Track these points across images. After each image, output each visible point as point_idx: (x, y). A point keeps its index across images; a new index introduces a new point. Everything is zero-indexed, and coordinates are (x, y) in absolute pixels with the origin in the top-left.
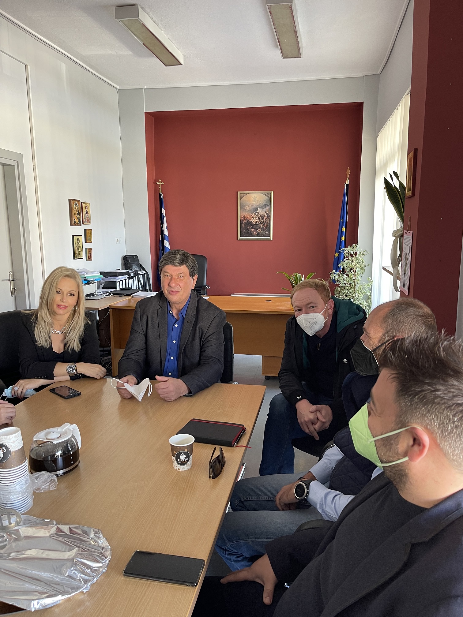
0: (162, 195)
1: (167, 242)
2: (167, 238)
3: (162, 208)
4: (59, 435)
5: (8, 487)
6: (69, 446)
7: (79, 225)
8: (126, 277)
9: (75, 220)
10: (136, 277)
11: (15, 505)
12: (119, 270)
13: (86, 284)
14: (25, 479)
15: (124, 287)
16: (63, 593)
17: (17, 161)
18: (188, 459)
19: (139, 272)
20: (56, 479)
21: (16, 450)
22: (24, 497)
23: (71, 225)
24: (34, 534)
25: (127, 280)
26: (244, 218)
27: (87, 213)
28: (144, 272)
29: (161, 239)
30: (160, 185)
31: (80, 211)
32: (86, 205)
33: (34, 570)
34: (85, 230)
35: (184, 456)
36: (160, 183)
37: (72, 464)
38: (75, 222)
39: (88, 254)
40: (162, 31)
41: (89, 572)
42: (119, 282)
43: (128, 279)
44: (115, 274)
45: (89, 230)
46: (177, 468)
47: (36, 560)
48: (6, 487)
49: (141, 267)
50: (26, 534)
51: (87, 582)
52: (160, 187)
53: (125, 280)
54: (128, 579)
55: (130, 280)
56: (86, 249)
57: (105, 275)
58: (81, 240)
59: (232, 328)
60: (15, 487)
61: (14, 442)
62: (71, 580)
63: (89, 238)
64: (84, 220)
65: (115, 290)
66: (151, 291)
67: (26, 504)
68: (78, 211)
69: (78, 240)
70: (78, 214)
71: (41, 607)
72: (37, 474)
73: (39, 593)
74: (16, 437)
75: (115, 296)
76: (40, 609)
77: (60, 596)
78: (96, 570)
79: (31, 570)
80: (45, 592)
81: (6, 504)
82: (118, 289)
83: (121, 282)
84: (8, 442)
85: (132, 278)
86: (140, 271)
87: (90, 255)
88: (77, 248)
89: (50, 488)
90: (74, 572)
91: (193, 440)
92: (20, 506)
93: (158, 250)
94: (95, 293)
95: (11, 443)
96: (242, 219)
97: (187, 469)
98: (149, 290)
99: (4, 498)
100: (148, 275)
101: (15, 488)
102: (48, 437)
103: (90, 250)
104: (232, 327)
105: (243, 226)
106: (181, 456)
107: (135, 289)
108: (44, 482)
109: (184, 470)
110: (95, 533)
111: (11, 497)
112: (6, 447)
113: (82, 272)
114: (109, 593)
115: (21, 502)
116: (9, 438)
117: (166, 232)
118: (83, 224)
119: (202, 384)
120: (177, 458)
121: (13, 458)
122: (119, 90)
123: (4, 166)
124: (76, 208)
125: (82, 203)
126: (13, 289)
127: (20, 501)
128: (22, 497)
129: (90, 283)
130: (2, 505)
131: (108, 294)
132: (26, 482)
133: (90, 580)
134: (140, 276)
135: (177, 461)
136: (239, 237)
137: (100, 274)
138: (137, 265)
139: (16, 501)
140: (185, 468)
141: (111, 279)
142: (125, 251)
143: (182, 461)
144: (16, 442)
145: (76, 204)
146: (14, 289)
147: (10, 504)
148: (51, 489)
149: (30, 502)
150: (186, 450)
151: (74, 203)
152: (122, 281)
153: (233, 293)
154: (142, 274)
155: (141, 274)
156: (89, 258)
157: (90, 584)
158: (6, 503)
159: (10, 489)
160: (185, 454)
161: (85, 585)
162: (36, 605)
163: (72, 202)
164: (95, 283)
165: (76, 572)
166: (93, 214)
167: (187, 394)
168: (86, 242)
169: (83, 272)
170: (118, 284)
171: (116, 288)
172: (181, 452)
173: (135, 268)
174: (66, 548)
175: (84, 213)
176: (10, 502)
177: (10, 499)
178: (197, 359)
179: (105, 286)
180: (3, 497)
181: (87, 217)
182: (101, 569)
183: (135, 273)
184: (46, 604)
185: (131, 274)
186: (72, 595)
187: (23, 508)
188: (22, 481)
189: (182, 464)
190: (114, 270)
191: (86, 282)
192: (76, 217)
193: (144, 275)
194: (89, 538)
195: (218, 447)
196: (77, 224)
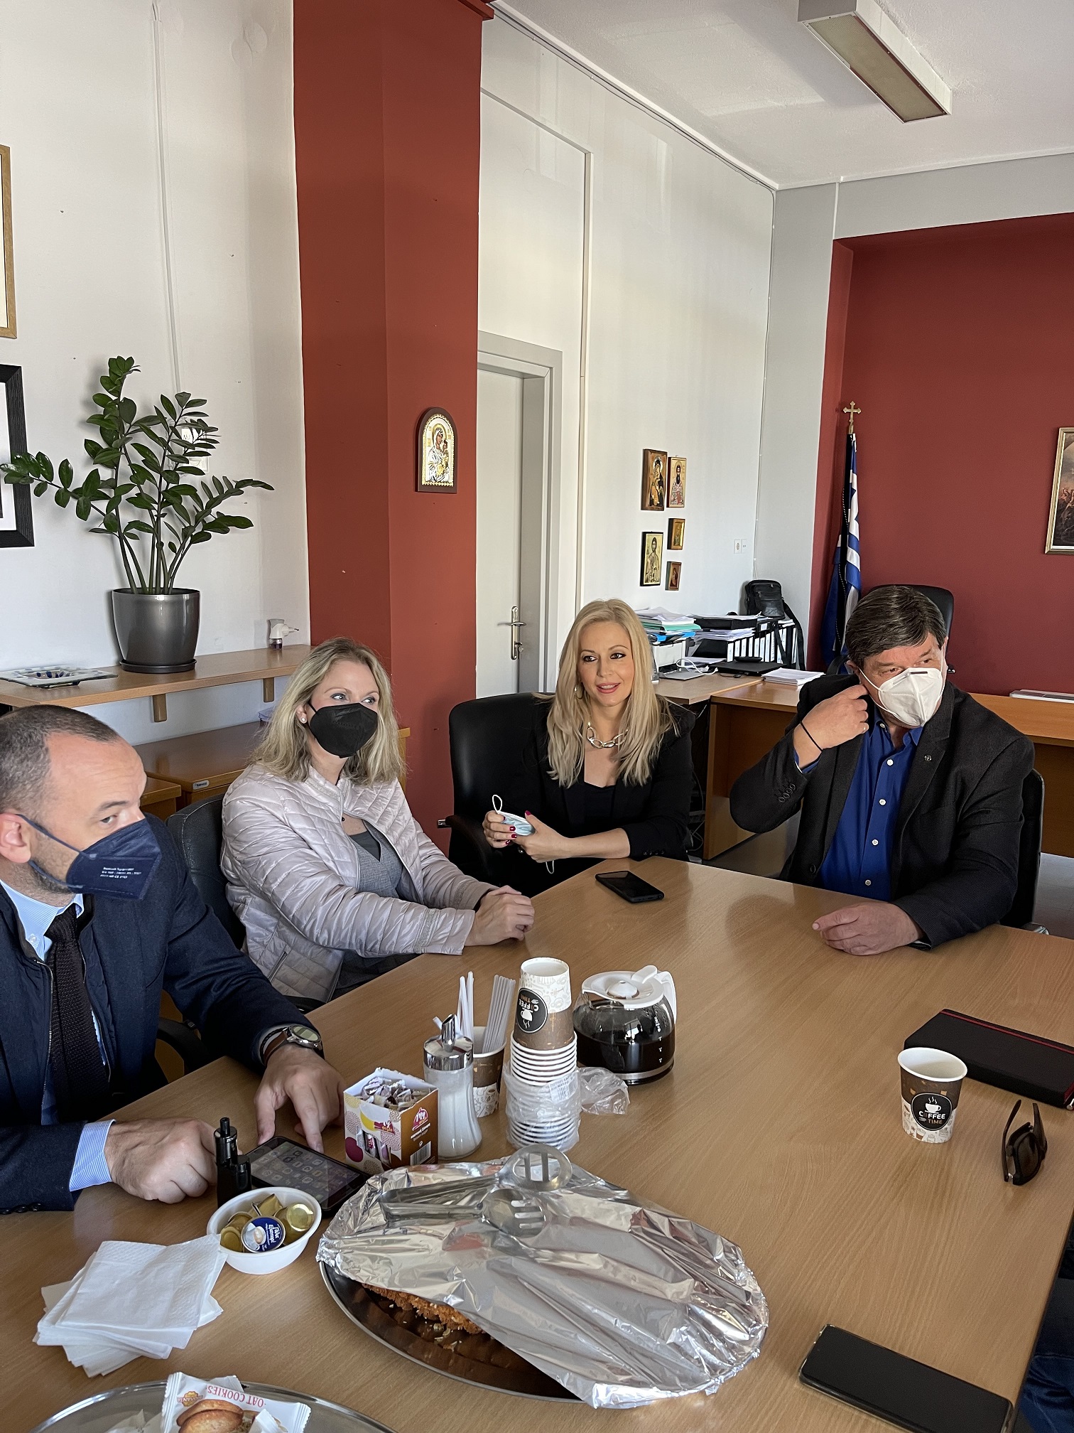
0: (854, 439)
1: (855, 552)
2: (855, 544)
3: (851, 471)
4: (636, 991)
5: (536, 1089)
6: (657, 1021)
7: (659, 510)
8: (749, 632)
9: (653, 496)
10: (773, 633)
11: (545, 1133)
12: (733, 614)
13: (663, 644)
14: (570, 1080)
15: (743, 655)
16: (664, 1384)
17: (551, 368)
18: (947, 1117)
19: (780, 622)
20: (626, 1092)
21: (558, 1010)
22: (563, 1119)
23: (642, 509)
24: (595, 1217)
25: (751, 640)
26: (1070, 495)
27: (678, 482)
28: (790, 623)
29: (839, 545)
30: (852, 416)
31: (664, 478)
32: (678, 464)
33: (598, 1307)
34: (671, 521)
35: (938, 1106)
36: (851, 410)
37: (661, 1065)
38: (652, 502)
39: (672, 576)
40: (906, 36)
41: (720, 1347)
42: (734, 642)
43: (755, 637)
44: (727, 624)
45: (679, 521)
46: (912, 1131)
47: (603, 1284)
48: (532, 1088)
49: (787, 611)
50: (578, 1213)
51: (716, 1371)
52: (851, 421)
53: (748, 639)
54: (811, 1392)
55: (757, 640)
56: (669, 563)
57: (706, 624)
58: (659, 543)
59: (1043, 786)
60: (549, 1092)
61: (555, 993)
62: (680, 1355)
63: (677, 538)
64: (671, 498)
65: (724, 661)
66: (802, 668)
67: (566, 1135)
68: (661, 477)
69: (654, 542)
70: (661, 483)
71: (612, 1403)
72: (589, 1070)
73: (610, 1368)
74: (560, 982)
75: (722, 674)
76: (610, 1407)
77: (655, 1388)
78: (734, 1347)
79: (591, 1305)
80: (622, 1370)
81: (528, 1126)
82: (730, 658)
83: (738, 643)
84: (544, 991)
85: (763, 634)
86: (783, 619)
87: (676, 577)
88: (649, 561)
89: (612, 1110)
90: (687, 1339)
91: (963, 1072)
92: (555, 1137)
93: (830, 574)
94: (680, 664)
95: (549, 994)
96: (1065, 498)
97: (941, 1142)
98: (798, 666)
99: (525, 1112)
100: (800, 630)
101: (548, 1094)
102: (613, 992)
103: (676, 567)
104: (1043, 783)
105: (1065, 516)
106: (927, 1106)
107: (767, 660)
108: (601, 1092)
109: (932, 1141)
110: (726, 1250)
111: (540, 1114)
112: (539, 1000)
113: (656, 616)
114: (767, 1413)
115: (557, 1129)
116: (546, 981)
117: (854, 529)
118: (668, 506)
119: (956, 922)
120: (918, 1108)
121: (551, 1027)
122: (777, 191)
123: (524, 378)
124: (657, 470)
125: (670, 458)
126: (516, 644)
127: (554, 1127)
128: (560, 1118)
129: (672, 642)
130: (518, 1126)
131: (707, 668)
132: (571, 1087)
133: (723, 1370)
134: (780, 631)
135: (917, 1117)
136: (1050, 546)
137: (695, 622)
138: (776, 606)
139: (549, 1125)
140: (933, 1137)
141: (715, 635)
142: (752, 571)
143: (931, 1118)
144: (560, 995)
145: (658, 462)
146: (519, 644)
147: (536, 1127)
148: (615, 1111)
149: (572, 1135)
150: (944, 1093)
151: (653, 459)
152: (741, 640)
153: (1018, 690)
154: (787, 627)
155: (784, 626)
156: (672, 585)
157: (722, 1377)
158: (528, 1123)
159: (539, 1094)
160: (940, 1101)
161: (711, 1379)
162: (602, 1394)
163: (650, 455)
164: (681, 641)
165: (692, 1340)
166: (691, 486)
167: (919, 942)
168: (669, 547)
169: (659, 614)
170: (730, 646)
171: (725, 656)
172: (931, 1096)
173: (772, 611)
174: (666, 1273)
175: (673, 480)
176: (537, 1123)
177: (536, 1117)
178: (943, 855)
179: (703, 651)
180: (523, 1109)
181: (678, 490)
182: (747, 1349)
183: (771, 623)
184: (625, 1400)
185: (762, 625)
186: (682, 1393)
187: (559, 1143)
188: (564, 1082)
189: (930, 1124)
190: (722, 614)
191: (663, 638)
192: (655, 490)
193: (790, 629)
194: (712, 1260)
195: (1027, 1103)
196: (655, 507)
